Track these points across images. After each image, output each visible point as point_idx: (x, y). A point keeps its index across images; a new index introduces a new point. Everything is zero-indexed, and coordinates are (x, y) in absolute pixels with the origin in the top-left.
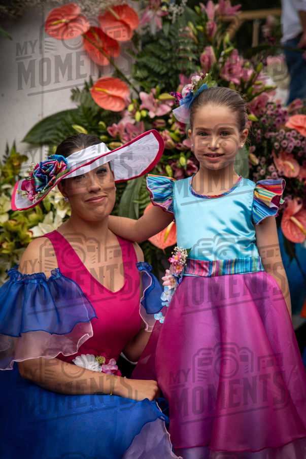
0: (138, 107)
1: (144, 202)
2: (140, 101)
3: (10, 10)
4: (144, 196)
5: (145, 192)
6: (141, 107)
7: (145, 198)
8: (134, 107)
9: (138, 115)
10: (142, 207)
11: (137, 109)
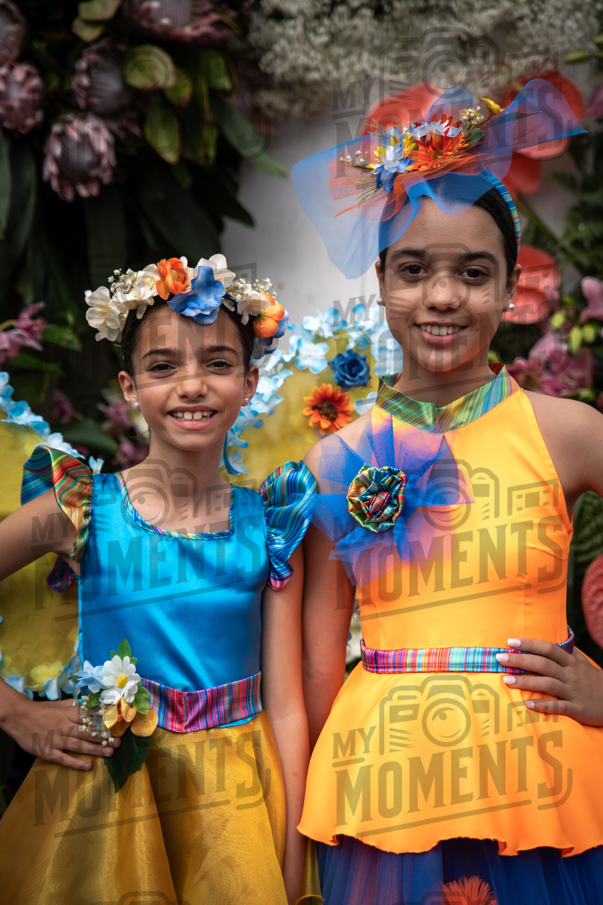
0: (578, 314)
1: (586, 546)
2: (582, 299)
3: (292, 102)
4: (586, 532)
5: (589, 522)
6: (585, 314)
7: (589, 538)
8: (567, 318)
9: (576, 335)
10: (582, 559)
11: (573, 321)
